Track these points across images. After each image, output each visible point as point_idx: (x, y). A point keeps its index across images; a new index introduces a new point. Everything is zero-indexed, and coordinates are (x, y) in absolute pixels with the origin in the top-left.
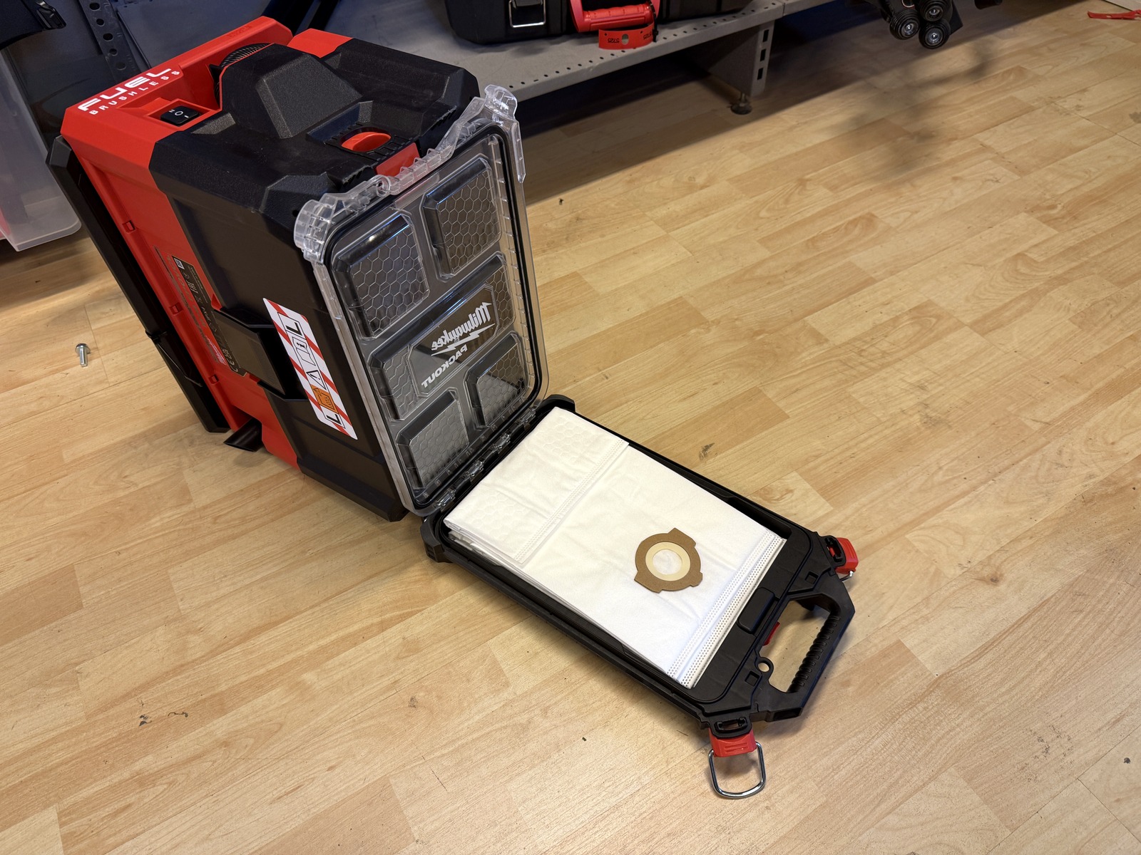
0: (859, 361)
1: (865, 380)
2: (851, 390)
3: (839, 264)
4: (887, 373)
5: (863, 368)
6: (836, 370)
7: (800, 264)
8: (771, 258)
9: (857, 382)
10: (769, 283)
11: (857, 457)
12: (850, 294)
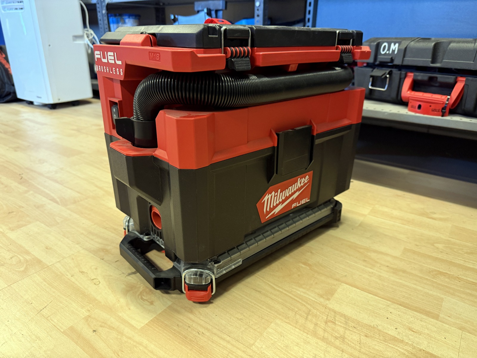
0: (319, 323)
1: (297, 330)
2: (278, 321)
3: (431, 292)
4: (317, 343)
5: (311, 326)
6: (296, 310)
7: (404, 271)
8: (395, 257)
9: (291, 325)
10: (365, 261)
11: (200, 336)
12: (400, 305)
